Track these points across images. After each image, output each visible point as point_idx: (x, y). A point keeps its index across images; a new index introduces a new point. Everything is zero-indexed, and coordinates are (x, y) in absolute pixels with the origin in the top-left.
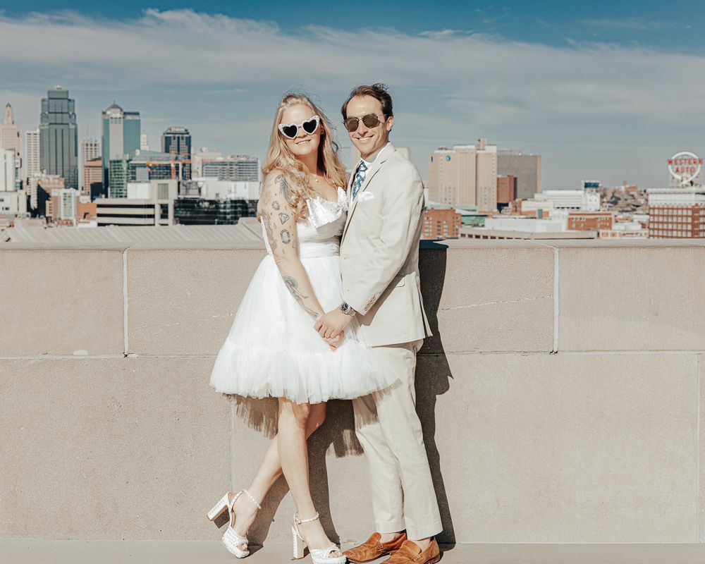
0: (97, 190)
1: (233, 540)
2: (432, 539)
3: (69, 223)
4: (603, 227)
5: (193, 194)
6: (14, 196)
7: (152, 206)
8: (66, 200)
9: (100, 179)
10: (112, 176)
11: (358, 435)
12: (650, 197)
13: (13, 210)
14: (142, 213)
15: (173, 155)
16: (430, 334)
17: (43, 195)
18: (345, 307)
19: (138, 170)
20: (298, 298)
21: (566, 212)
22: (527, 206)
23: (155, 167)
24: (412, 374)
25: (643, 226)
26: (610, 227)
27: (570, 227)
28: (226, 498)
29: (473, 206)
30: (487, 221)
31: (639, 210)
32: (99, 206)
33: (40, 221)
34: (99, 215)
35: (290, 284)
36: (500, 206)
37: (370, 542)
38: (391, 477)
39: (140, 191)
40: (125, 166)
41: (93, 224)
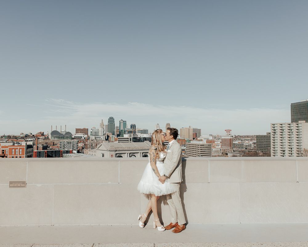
0: (118, 135)
1: (141, 224)
2: (183, 225)
3: (113, 142)
4: (213, 143)
5: (136, 136)
6: (103, 136)
7: (128, 139)
8: (113, 137)
9: (119, 133)
10: (121, 133)
11: (167, 201)
12: (222, 137)
13: (103, 139)
14: (126, 140)
15: (132, 129)
16: (182, 181)
17: (108, 136)
18: (165, 175)
19: (126, 132)
20: (155, 173)
21: (206, 140)
22: (198, 139)
23: (129, 131)
24: (179, 189)
25: (221, 142)
26: (214, 143)
27: (207, 143)
28: (140, 215)
29: (188, 139)
30: (191, 141)
31: (220, 139)
32: (118, 139)
33: (107, 141)
34: (118, 140)
35: (154, 170)
36: (194, 139)
37: (170, 225)
38: (174, 210)
39: (126, 136)
40: (123, 131)
41: (117, 142)
